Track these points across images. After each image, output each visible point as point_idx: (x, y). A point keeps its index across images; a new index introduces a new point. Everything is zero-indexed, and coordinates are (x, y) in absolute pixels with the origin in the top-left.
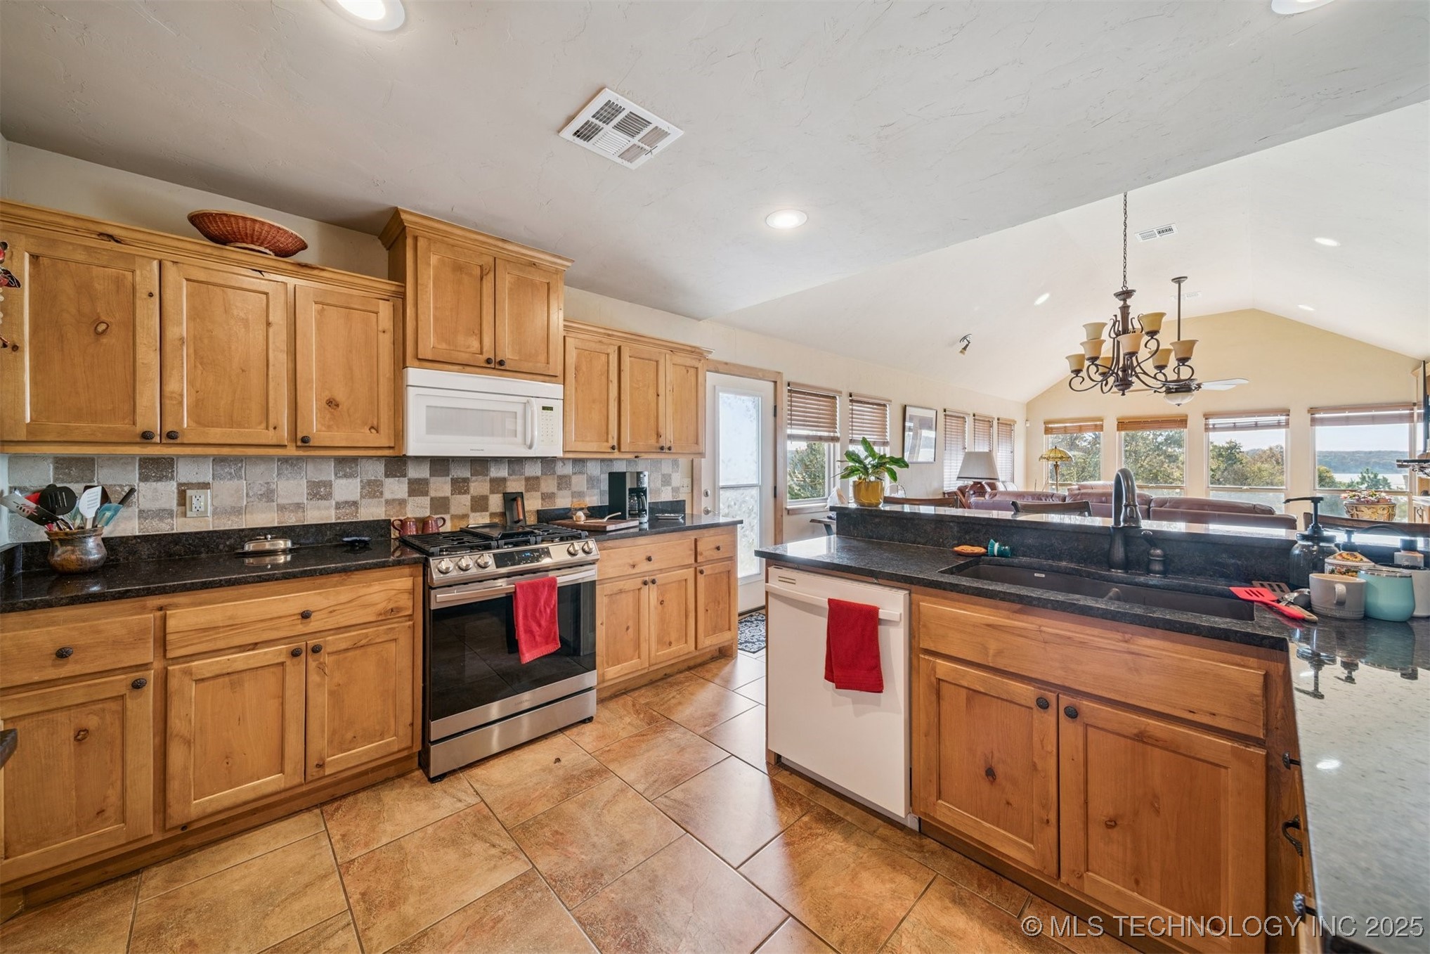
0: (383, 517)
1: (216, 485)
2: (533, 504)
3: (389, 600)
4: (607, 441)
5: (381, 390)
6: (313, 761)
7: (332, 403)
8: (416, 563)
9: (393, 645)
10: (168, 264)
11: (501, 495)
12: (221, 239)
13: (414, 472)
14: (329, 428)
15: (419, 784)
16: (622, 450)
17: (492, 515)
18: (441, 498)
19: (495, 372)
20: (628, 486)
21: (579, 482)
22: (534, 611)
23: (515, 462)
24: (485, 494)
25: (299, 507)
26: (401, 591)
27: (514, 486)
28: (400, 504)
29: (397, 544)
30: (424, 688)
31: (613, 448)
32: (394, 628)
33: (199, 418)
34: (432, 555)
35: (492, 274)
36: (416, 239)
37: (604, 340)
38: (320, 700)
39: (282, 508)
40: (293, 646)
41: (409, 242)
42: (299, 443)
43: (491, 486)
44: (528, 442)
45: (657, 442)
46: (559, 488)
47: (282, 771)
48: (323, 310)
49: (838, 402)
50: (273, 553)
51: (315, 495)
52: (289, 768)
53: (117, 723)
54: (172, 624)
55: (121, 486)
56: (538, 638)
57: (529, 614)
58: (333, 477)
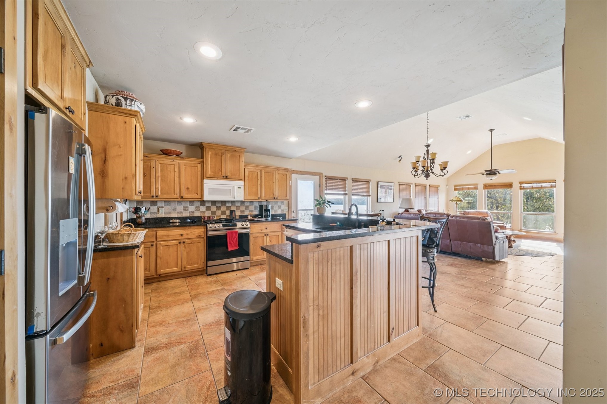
0: (200, 216)
1: (165, 207)
2: (238, 213)
3: (199, 233)
4: (257, 196)
5: (198, 185)
6: (183, 267)
7: (188, 188)
8: (205, 225)
9: (200, 244)
10: (156, 161)
11: (229, 211)
12: (166, 154)
13: (207, 204)
14: (187, 194)
15: (206, 276)
16: (262, 199)
17: (227, 216)
18: (214, 211)
19: (225, 179)
20: (264, 209)
21: (252, 208)
22: (232, 238)
23: (233, 202)
24: (225, 210)
25: (181, 212)
26: (202, 232)
27: (233, 208)
28: (204, 212)
29: (203, 222)
30: (207, 255)
31: (259, 198)
32: (200, 240)
33: (162, 193)
34: (208, 223)
35: (224, 155)
36: (206, 148)
37: (256, 168)
38: (185, 254)
39: (178, 213)
40: (179, 241)
41: (205, 149)
42: (181, 198)
43: (227, 208)
44: (234, 197)
45: (273, 196)
46: (246, 209)
47: (177, 268)
48: (186, 167)
49: (347, 181)
50: (176, 223)
51: (185, 210)
52: (178, 267)
53: (149, 253)
54: (158, 234)
55: (147, 207)
56: (233, 245)
57: (230, 239)
58: (189, 206)
